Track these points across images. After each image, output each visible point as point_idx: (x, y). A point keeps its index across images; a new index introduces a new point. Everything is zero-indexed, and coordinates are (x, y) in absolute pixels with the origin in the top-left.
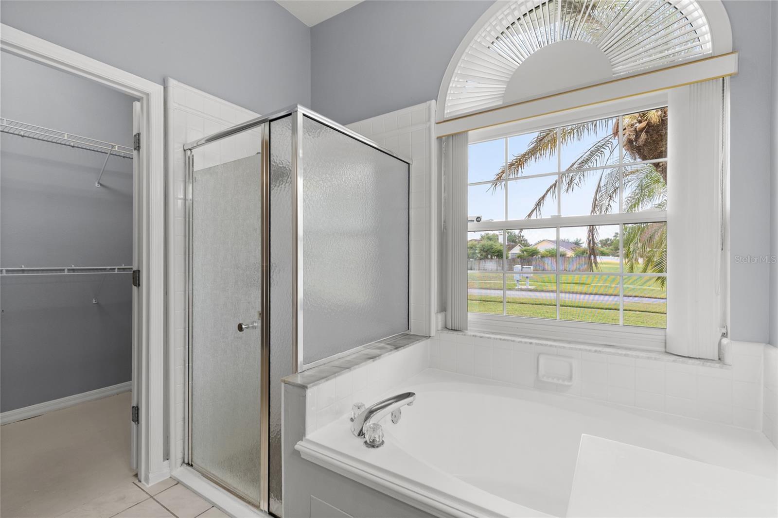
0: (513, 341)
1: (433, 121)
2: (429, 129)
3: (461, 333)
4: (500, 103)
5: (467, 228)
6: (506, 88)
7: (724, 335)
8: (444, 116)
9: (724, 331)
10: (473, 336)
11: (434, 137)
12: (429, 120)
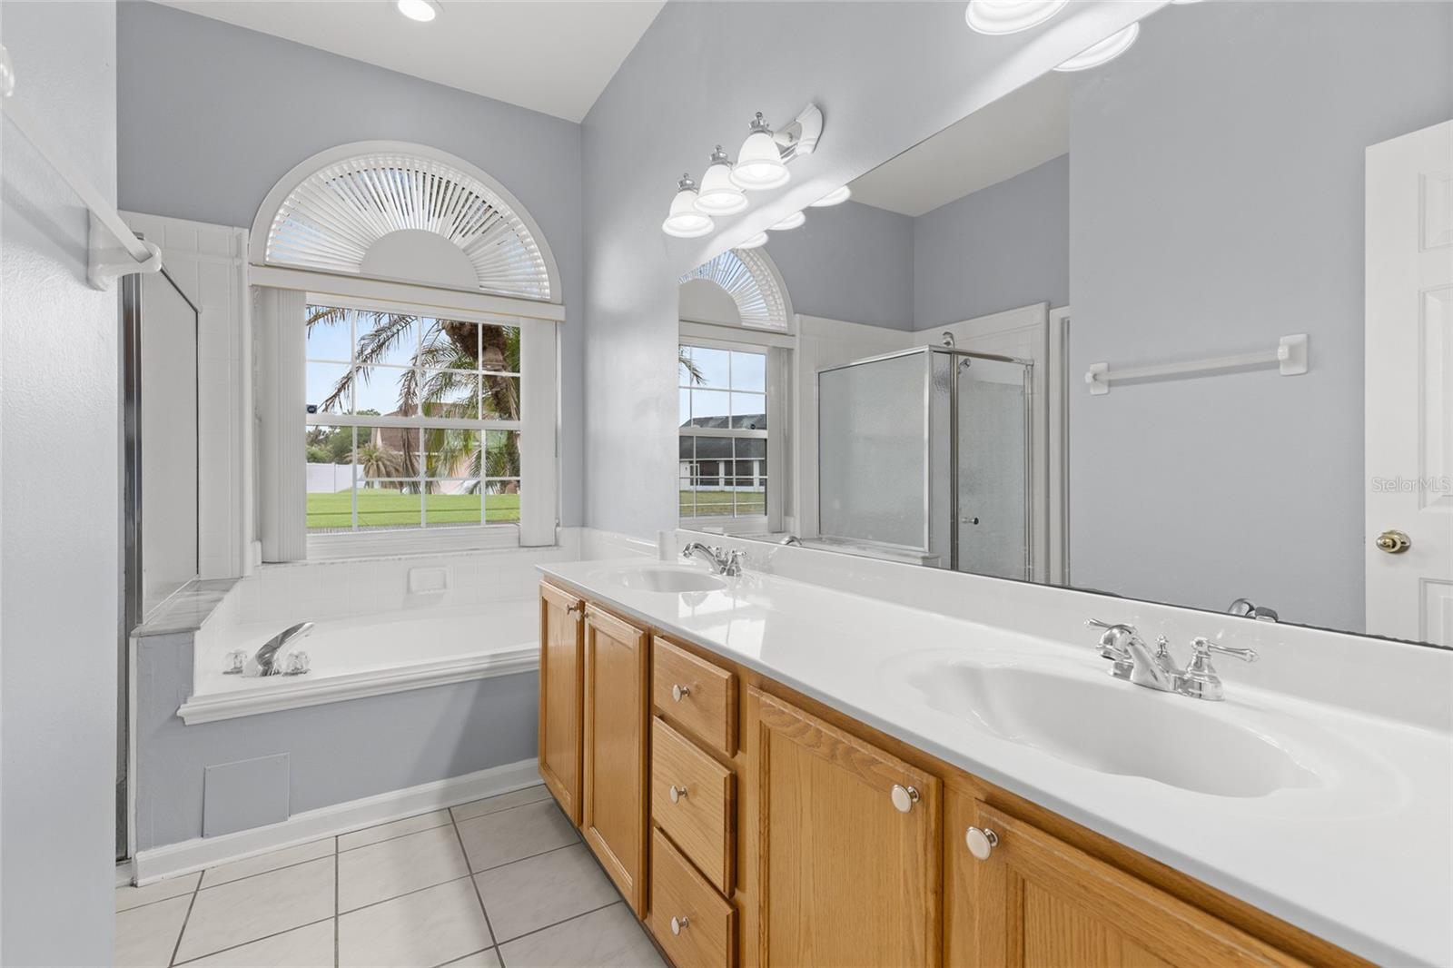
0: (378, 560)
1: (246, 259)
2: (239, 269)
3: (290, 565)
4: (354, 270)
5: (305, 421)
6: (365, 256)
7: (558, 525)
8: (265, 259)
9: (557, 521)
10: (320, 564)
11: (247, 284)
12: (238, 254)
